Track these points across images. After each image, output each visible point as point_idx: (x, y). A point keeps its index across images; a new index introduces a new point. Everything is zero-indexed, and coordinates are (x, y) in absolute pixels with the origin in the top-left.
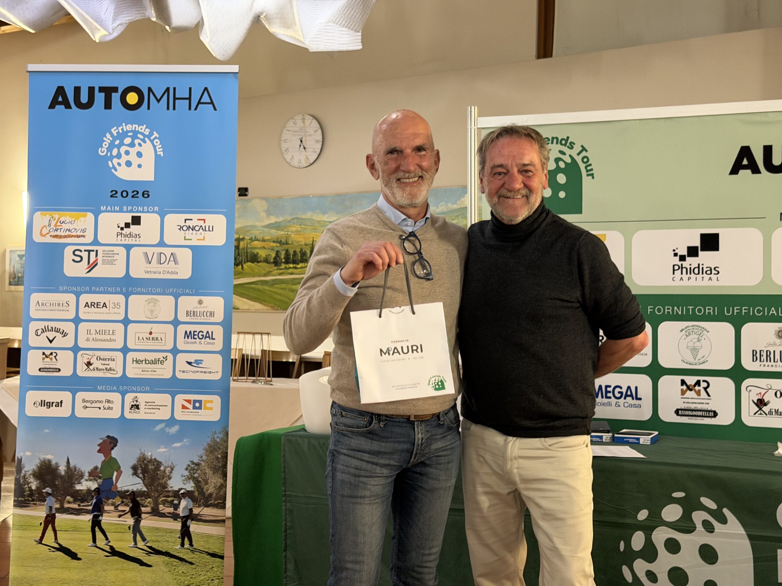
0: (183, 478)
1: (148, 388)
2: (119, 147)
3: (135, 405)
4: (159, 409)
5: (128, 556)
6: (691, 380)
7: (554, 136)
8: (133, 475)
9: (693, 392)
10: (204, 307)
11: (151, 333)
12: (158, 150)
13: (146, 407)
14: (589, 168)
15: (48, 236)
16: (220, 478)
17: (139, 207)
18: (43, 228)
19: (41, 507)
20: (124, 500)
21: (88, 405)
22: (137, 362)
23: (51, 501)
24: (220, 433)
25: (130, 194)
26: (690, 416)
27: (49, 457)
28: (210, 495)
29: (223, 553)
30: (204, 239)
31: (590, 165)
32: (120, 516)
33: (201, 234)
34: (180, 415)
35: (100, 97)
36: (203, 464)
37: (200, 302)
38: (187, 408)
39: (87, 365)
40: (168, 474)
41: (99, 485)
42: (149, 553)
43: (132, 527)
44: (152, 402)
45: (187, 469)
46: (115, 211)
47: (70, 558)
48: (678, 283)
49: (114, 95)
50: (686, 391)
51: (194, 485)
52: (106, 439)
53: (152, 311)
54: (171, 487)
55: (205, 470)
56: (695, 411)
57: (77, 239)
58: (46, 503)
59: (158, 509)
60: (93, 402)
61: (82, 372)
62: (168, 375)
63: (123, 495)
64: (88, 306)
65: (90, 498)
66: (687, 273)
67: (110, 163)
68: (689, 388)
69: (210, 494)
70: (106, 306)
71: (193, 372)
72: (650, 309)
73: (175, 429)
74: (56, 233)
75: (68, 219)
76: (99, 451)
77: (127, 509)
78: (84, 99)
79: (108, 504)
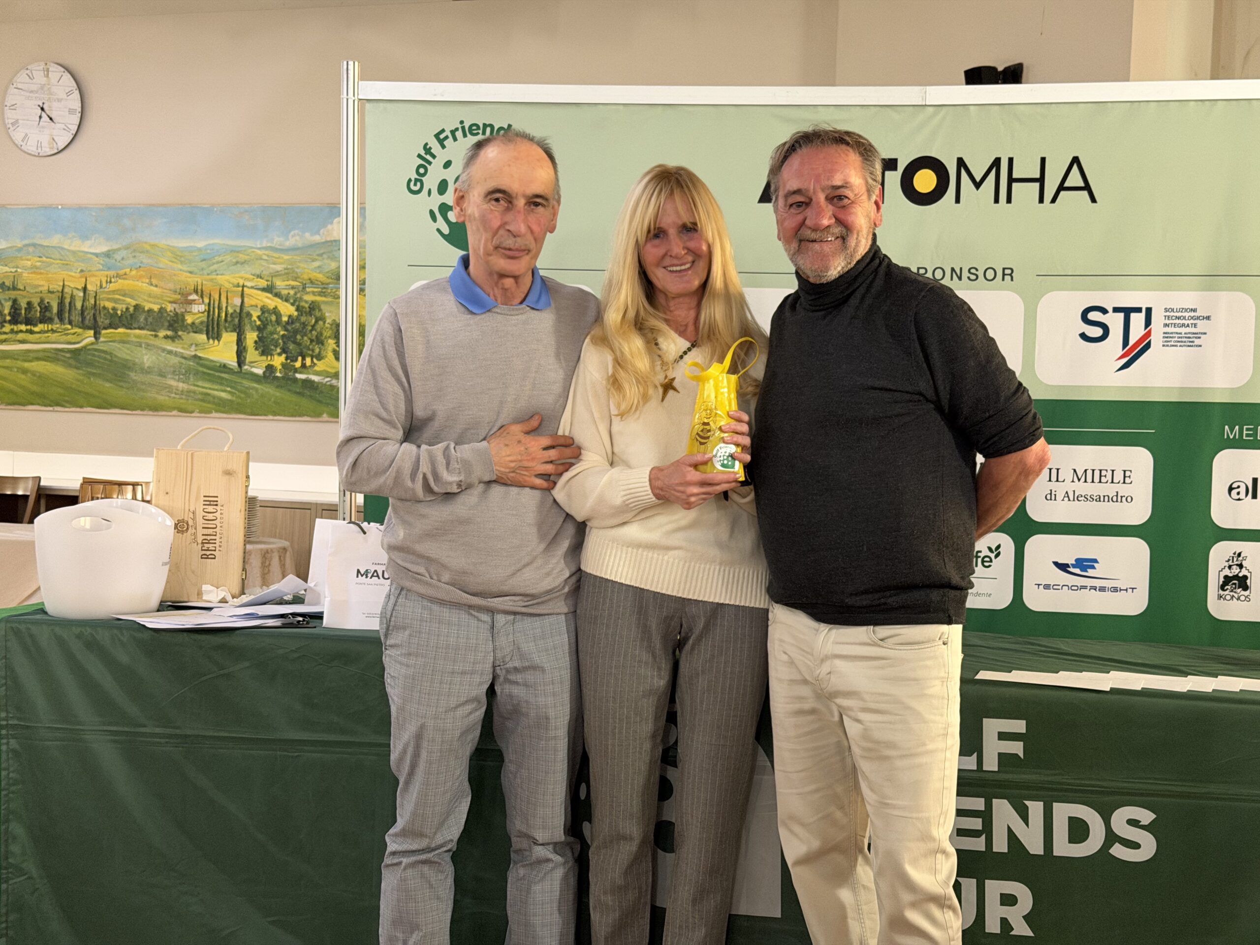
7: (487, 123)
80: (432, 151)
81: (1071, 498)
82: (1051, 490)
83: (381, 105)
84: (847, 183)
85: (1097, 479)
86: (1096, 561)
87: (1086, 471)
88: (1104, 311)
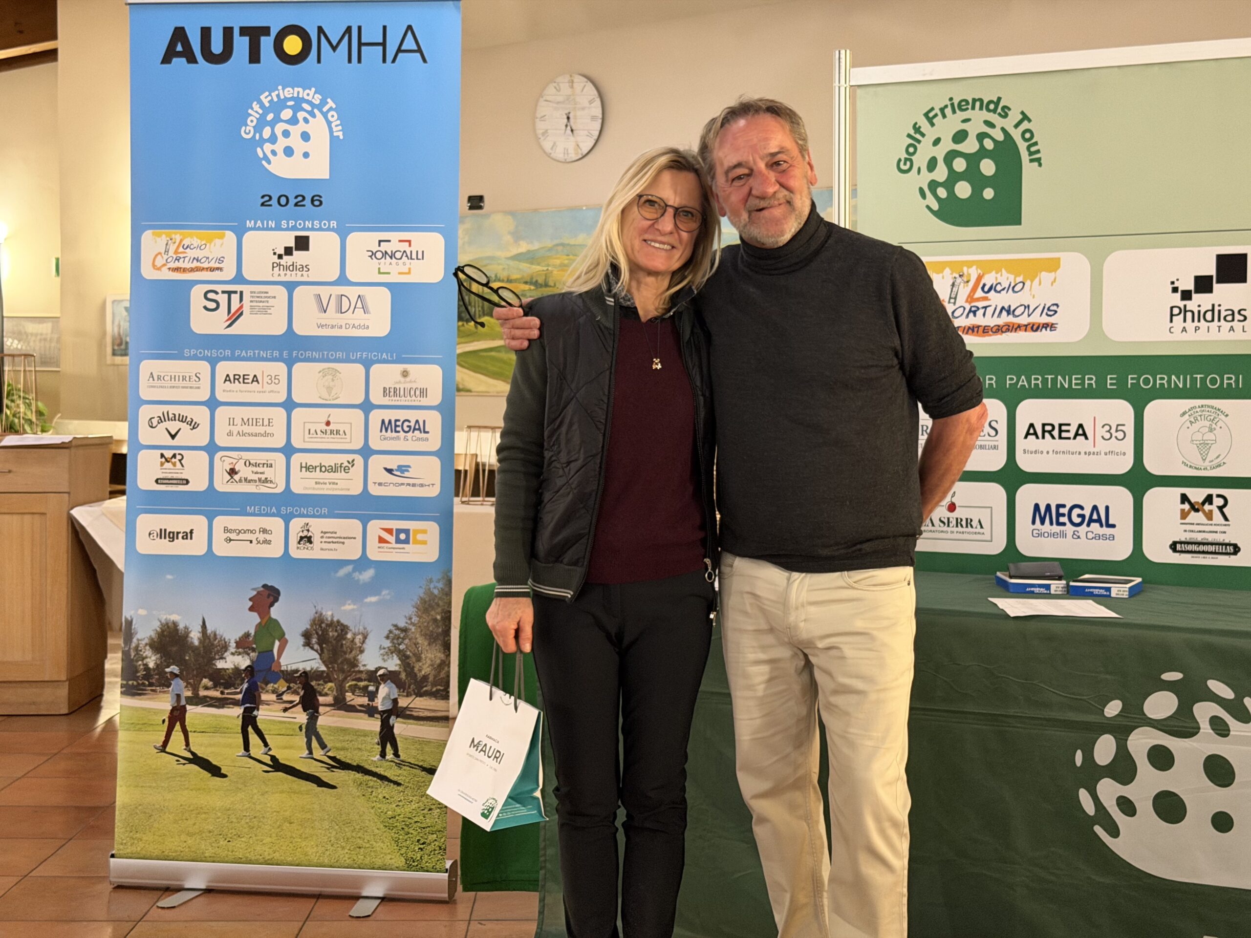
0: (382, 651)
1: (325, 511)
2: (273, 124)
3: (306, 537)
4: (343, 543)
5: (299, 771)
6: (1197, 495)
7: (977, 97)
8: (304, 646)
9: (1200, 513)
10: (410, 382)
11: (328, 423)
12: (335, 129)
13: (323, 540)
14: (1033, 149)
15: (165, 269)
16: (440, 652)
17: (307, 222)
18: (156, 255)
19: (162, 695)
20: (292, 685)
21: (233, 536)
22: (308, 468)
23: (178, 685)
24: (439, 581)
25: (292, 201)
26: (1195, 552)
27: (174, 617)
28: (425, 678)
30: (409, 273)
31: (1036, 144)
32: (285, 710)
33: (404, 264)
34: (375, 553)
35: (241, 44)
36: (413, 629)
37: (405, 374)
38: (387, 542)
39: (229, 474)
40: (359, 644)
41: (252, 661)
42: (331, 768)
43: (304, 727)
44: (332, 533)
45: (387, 637)
46: (268, 229)
47: (210, 775)
48: (1178, 336)
49: (263, 39)
50: (1189, 513)
51: (399, 662)
52: (262, 589)
53: (329, 389)
54: (364, 665)
55: (416, 639)
56: (1204, 544)
57: (209, 273)
58: (170, 689)
59: (345, 699)
60: (240, 531)
61: (222, 484)
62: (356, 489)
63: (290, 676)
64: (230, 380)
65: (238, 682)
66: (1193, 321)
67: (259, 150)
68: (1194, 508)
69: (424, 676)
70: (257, 381)
71: (394, 485)
72: (1132, 379)
73: (368, 575)
74: (177, 264)
75: (196, 242)
76: (251, 609)
77: (297, 699)
78: (217, 47)
79: (267, 691)
80: (921, 130)
83: (872, 89)
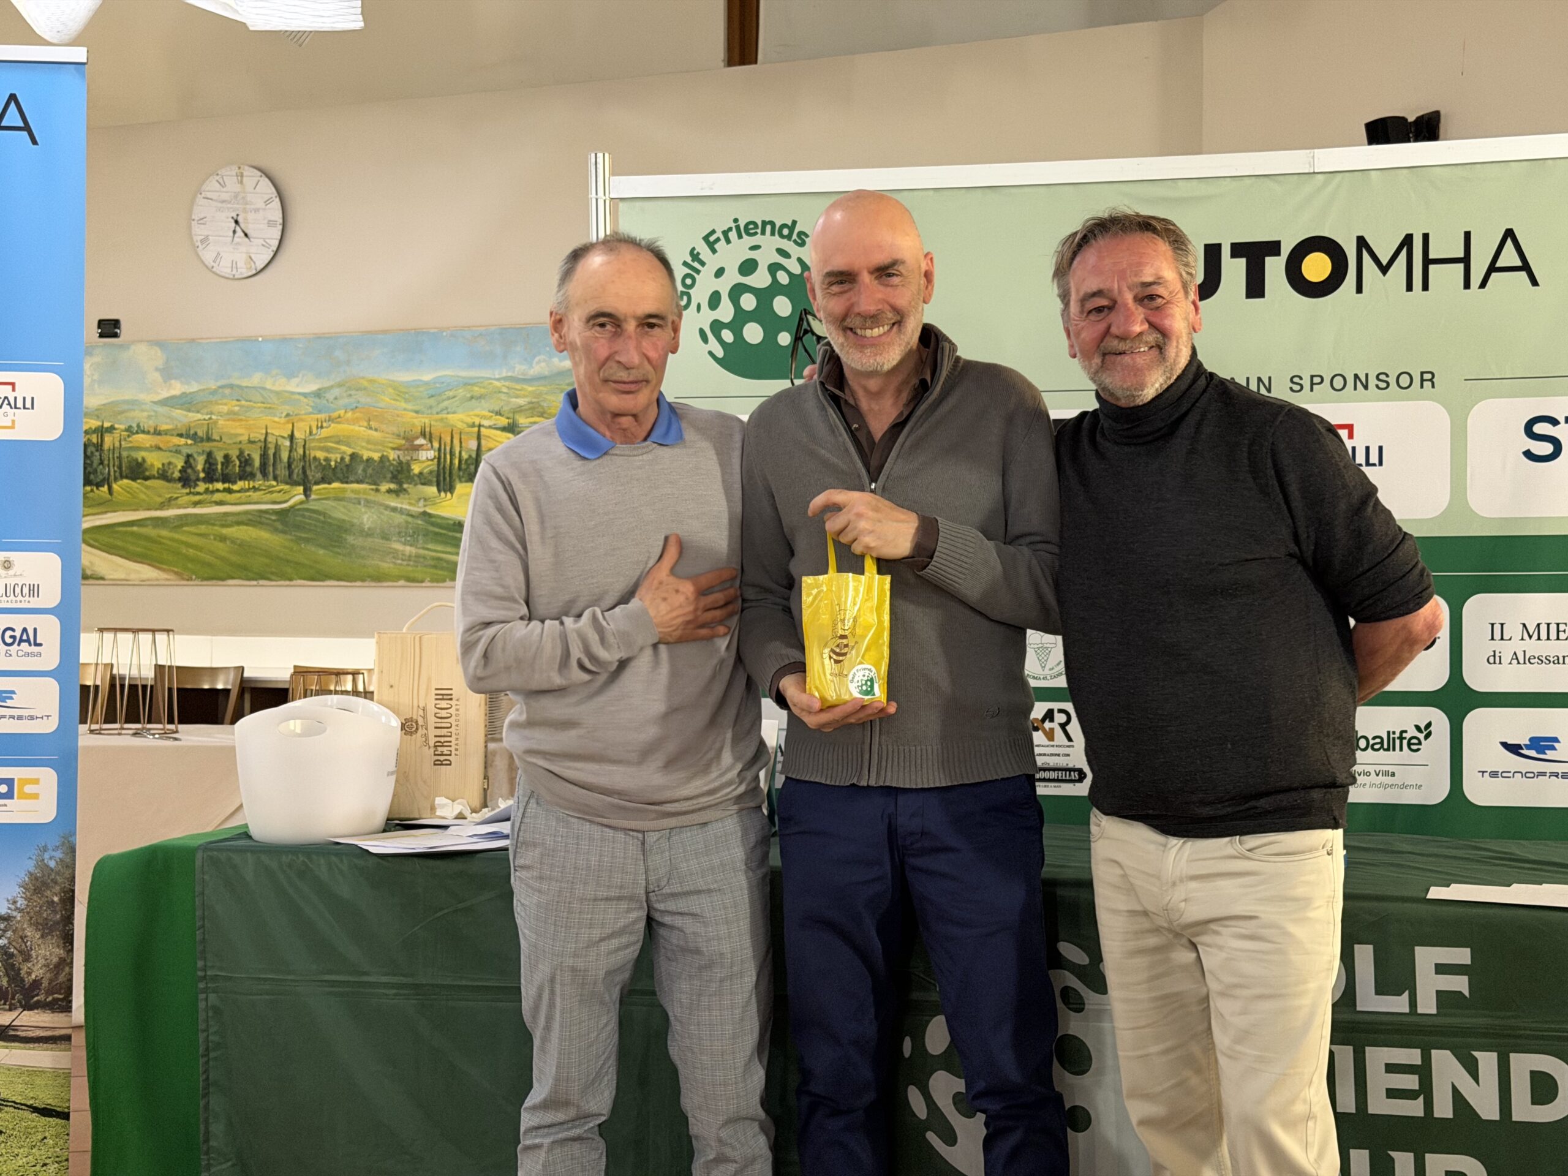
7: (767, 220)
9: (1040, 732)
10: (15, 576)
16: (58, 946)
24: (56, 849)
28: (36, 983)
29: (68, 1108)
30: (13, 427)
33: (5, 415)
36: (19, 916)
37: (7, 565)
55: (24, 930)
68: (1033, 726)
69: (35, 981)
80: (700, 257)
81: (1521, 661)
82: (1494, 652)
83: (638, 204)
84: (1160, 278)
85: (1553, 635)
86: (1556, 740)
87: (1538, 625)
88: (1554, 422)
